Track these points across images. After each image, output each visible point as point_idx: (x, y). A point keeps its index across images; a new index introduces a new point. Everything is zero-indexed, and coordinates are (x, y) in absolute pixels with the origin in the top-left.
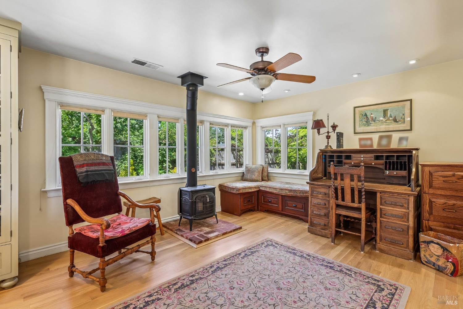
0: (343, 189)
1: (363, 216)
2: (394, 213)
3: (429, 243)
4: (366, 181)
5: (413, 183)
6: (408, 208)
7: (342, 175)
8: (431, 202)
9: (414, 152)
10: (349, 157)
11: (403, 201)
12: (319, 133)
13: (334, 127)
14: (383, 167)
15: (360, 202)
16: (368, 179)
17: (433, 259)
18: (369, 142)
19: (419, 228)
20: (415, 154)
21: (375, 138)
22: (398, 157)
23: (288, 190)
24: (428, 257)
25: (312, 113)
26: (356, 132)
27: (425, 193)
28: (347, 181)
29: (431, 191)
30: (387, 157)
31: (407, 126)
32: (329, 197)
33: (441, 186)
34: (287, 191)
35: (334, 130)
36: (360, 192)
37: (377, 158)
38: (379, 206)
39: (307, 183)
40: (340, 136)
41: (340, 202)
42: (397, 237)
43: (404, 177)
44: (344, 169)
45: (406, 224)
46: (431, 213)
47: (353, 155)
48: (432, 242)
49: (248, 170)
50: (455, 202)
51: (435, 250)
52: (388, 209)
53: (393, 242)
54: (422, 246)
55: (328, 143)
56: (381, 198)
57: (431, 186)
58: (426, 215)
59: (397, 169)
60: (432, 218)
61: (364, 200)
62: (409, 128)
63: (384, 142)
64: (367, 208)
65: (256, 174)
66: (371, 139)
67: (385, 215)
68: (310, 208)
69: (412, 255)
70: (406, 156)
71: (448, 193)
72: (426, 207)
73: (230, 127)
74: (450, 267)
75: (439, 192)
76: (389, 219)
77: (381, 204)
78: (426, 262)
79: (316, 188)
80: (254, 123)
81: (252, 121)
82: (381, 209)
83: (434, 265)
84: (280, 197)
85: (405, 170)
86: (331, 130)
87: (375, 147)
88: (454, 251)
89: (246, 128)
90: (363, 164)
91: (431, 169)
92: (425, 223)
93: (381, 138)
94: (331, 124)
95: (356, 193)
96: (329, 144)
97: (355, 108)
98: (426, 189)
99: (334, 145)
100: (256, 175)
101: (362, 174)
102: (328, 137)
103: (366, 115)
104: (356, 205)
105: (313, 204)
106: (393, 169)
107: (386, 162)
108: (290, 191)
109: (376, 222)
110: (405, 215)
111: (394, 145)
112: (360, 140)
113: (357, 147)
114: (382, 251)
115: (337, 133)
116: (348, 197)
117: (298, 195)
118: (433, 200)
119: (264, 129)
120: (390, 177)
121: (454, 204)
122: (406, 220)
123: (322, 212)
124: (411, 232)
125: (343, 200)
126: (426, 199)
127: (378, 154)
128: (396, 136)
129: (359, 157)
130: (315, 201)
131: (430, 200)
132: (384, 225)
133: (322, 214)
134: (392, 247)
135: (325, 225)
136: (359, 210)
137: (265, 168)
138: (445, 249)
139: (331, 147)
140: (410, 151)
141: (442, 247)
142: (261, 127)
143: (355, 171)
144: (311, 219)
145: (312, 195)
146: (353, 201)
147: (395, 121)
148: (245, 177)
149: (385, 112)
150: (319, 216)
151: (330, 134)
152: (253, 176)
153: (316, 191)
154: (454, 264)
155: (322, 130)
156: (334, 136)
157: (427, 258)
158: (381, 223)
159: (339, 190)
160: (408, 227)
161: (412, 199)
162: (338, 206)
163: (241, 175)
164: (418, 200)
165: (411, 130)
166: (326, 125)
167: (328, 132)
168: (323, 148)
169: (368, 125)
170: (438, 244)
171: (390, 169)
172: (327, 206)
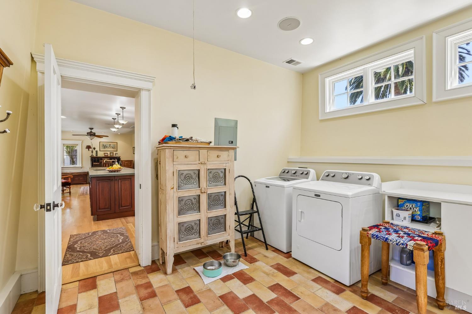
12: (89, 150)
13: (94, 149)
21: (109, 153)
26: (101, 150)
31: (116, 150)
40: (97, 152)
47: (102, 158)
63: (112, 154)
66: (107, 153)
86: (93, 149)
87: (109, 156)
93: (110, 153)
94: (93, 147)
96: (93, 155)
97: (100, 142)
99: (95, 155)
102: (92, 152)
103: (104, 145)
111: (115, 155)
112: (104, 153)
113: (103, 156)
117: (82, 174)
127: (110, 158)
128: (115, 153)
140: (119, 157)
147: (113, 148)
149: (110, 145)
155: (90, 149)
156: (94, 152)
165: (118, 151)
167: (92, 150)
168: (91, 156)
169: (105, 149)
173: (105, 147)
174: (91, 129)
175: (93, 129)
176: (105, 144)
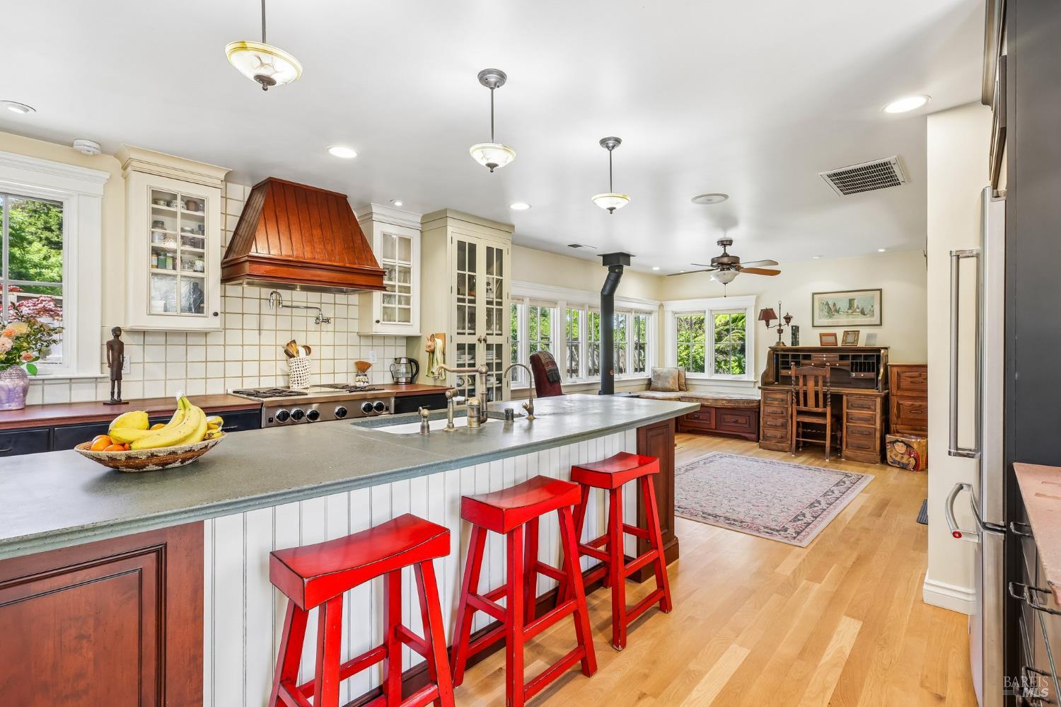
0: (805, 394)
1: (828, 421)
2: (861, 416)
3: (893, 442)
4: (831, 386)
5: (880, 385)
6: (875, 411)
7: (805, 377)
8: (899, 405)
9: (882, 351)
10: (808, 357)
11: (870, 403)
12: (768, 325)
13: (788, 319)
14: (848, 368)
15: (825, 406)
16: (833, 384)
17: (898, 459)
18: (831, 339)
19: (886, 429)
20: (883, 354)
21: (840, 333)
22: (866, 357)
23: (726, 400)
24: (894, 457)
25: (755, 297)
26: (815, 324)
27: (893, 395)
28: (811, 383)
29: (899, 393)
30: (854, 357)
31: (876, 320)
32: (787, 404)
33: (908, 387)
34: (724, 402)
35: (788, 323)
36: (825, 395)
37: (842, 358)
38: (845, 410)
39: (759, 388)
40: (795, 330)
41: (802, 408)
42: (864, 442)
43: (872, 380)
44: (805, 370)
45: (873, 426)
46: (898, 417)
47: (813, 354)
48: (897, 441)
49: (657, 376)
50: (921, 403)
51: (900, 448)
52: (855, 412)
53: (860, 448)
54: (889, 447)
55: (780, 339)
56: (848, 401)
57: (899, 388)
58: (893, 418)
59: (865, 371)
60: (900, 422)
61: (829, 403)
62: (878, 323)
63: (850, 339)
64: (832, 415)
65: (671, 381)
66: (835, 335)
67: (851, 419)
68: (763, 418)
69: (878, 458)
70: (873, 355)
71: (915, 394)
72: (894, 411)
73: (633, 314)
74: (913, 461)
75: (906, 394)
76: (855, 423)
77: (848, 408)
78: (892, 463)
79: (769, 393)
80: (661, 306)
81: (659, 303)
82: (847, 413)
83: (899, 464)
84: (714, 411)
85: (873, 371)
86: (783, 322)
87: (840, 345)
88: (915, 446)
89: (650, 313)
90: (828, 364)
91: (899, 369)
92: (893, 427)
93: (846, 333)
94: (784, 314)
95: (821, 396)
96: (782, 341)
97: (814, 294)
98: (894, 391)
99: (787, 341)
100: (671, 383)
101: (828, 376)
102: (780, 331)
103: (828, 304)
104: (820, 410)
105: (766, 413)
106: (861, 371)
107: (852, 363)
108: (730, 401)
109: (842, 431)
110: (872, 417)
111: (862, 343)
112: (821, 335)
113: (817, 344)
114: (848, 458)
115: (792, 327)
116: (811, 401)
117: (741, 405)
118: (901, 402)
119: (676, 315)
120: (856, 379)
121: (920, 406)
122: (873, 423)
123: (779, 422)
124: (878, 435)
125: (806, 405)
126: (894, 401)
127: (844, 353)
128: (864, 332)
129: (820, 357)
130: (769, 410)
131: (898, 402)
132: (850, 430)
133: (779, 424)
134: (859, 453)
135: (782, 437)
136: (823, 415)
137: (681, 373)
138: (908, 446)
139: (783, 344)
140: (878, 350)
141: (905, 444)
142: (673, 312)
143: (820, 372)
144: (764, 432)
145: (765, 403)
146: (817, 405)
148: (654, 385)
149: (851, 301)
150: (776, 427)
151: (782, 328)
152: (667, 384)
153: (770, 398)
154: (915, 459)
155: (772, 322)
156: (787, 330)
157: (892, 459)
158: (847, 428)
159: (800, 394)
160: (875, 429)
161: (878, 400)
162: (800, 413)
163: (646, 382)
164: (886, 401)
165: (881, 324)
166: (778, 316)
167: (780, 325)
168: (773, 344)
169: (830, 317)
170: (902, 442)
171: (856, 371)
172: (785, 414)
173: (832, 310)
174: (725, 243)
175: (730, 242)
176: (831, 299)
